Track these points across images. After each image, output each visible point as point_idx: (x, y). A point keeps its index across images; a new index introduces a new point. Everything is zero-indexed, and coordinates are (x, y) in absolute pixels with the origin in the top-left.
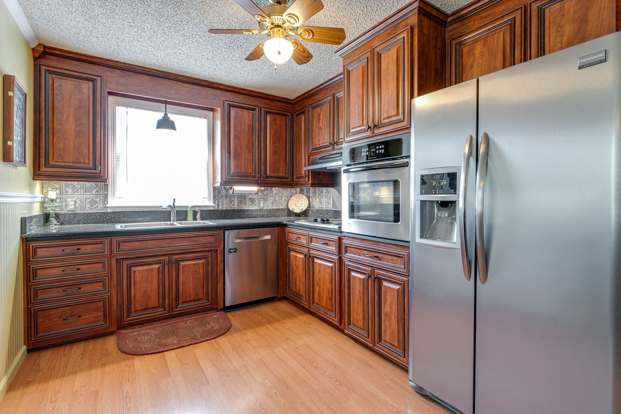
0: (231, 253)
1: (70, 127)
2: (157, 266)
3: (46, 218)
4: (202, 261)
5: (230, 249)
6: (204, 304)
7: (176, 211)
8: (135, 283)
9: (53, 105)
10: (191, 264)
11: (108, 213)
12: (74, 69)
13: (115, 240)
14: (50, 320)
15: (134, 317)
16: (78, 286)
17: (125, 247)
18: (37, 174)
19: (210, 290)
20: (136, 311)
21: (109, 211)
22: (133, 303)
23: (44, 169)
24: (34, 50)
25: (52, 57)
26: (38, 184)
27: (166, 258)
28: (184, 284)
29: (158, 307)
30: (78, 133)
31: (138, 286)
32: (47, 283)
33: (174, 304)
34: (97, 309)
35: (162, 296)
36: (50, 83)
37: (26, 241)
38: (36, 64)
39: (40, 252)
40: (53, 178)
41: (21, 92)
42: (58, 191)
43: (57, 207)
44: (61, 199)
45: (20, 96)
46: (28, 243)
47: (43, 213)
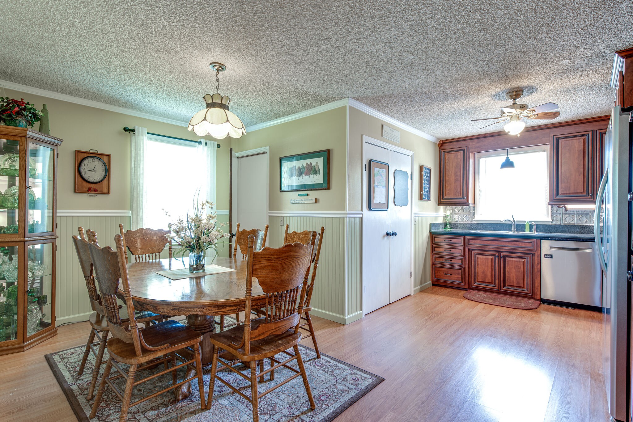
0: (546, 258)
1: (453, 178)
2: (491, 257)
3: (445, 225)
4: (524, 260)
5: (546, 255)
6: (524, 291)
7: (516, 224)
8: (478, 264)
10: (514, 261)
11: (474, 224)
12: (455, 147)
13: (467, 238)
14: (440, 273)
15: (477, 284)
16: (451, 259)
17: (472, 242)
18: (440, 204)
19: (529, 283)
20: (479, 281)
21: (475, 222)
22: (477, 276)
23: (442, 200)
24: (438, 144)
25: (446, 144)
26: (442, 208)
27: (497, 254)
28: (508, 273)
29: (492, 283)
30: (456, 180)
31: (479, 267)
32: (439, 255)
33: (502, 284)
34: (458, 274)
35: (494, 277)
36: (445, 158)
37: (432, 234)
38: (439, 150)
39: (437, 240)
40: (446, 204)
41: (428, 169)
42: (451, 211)
43: (450, 219)
44: (452, 215)
45: (428, 171)
46: (432, 235)
47: (444, 222)
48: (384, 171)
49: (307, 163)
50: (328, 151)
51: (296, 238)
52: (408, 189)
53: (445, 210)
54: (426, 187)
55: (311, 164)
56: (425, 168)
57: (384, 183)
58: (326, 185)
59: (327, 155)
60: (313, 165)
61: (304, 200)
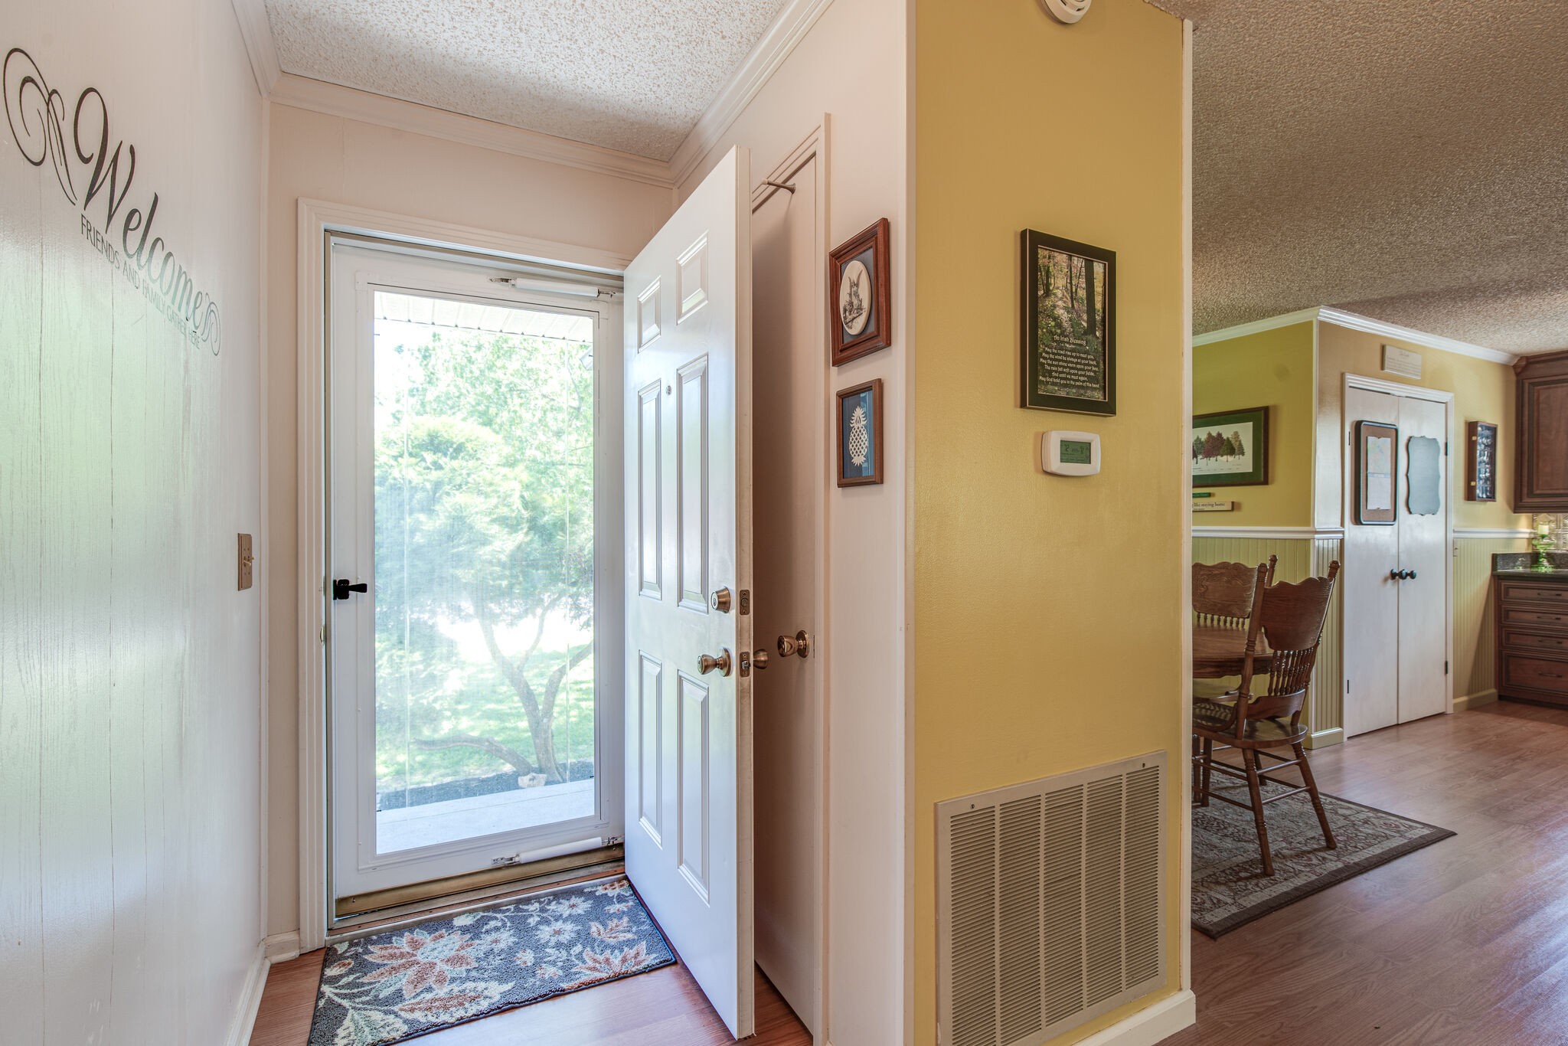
1: (1561, 446)
3: (1535, 557)
9: (1538, 423)
14: (1522, 669)
16: (1557, 639)
18: (1518, 507)
23: (1526, 500)
24: (1514, 367)
25: (1538, 366)
26: (1523, 520)
32: (1520, 628)
36: (1535, 397)
37: (1497, 578)
38: (1518, 382)
39: (1513, 593)
40: (1535, 509)
41: (1488, 428)
42: (1553, 525)
43: (1550, 544)
44: (1557, 535)
45: (1487, 432)
46: (1499, 580)
47: (1530, 551)
48: (1386, 443)
49: (1209, 434)
50: (1266, 410)
51: (1202, 575)
52: (1439, 477)
53: (1533, 524)
54: (1483, 470)
55: (1219, 435)
56: (1481, 426)
57: (1388, 467)
58: (1260, 475)
59: (1262, 418)
60: (1225, 436)
61: (1203, 505)
